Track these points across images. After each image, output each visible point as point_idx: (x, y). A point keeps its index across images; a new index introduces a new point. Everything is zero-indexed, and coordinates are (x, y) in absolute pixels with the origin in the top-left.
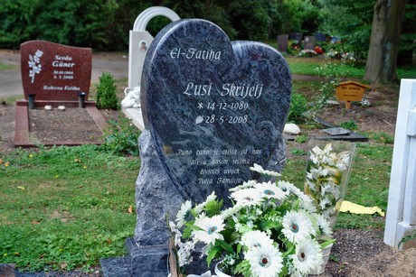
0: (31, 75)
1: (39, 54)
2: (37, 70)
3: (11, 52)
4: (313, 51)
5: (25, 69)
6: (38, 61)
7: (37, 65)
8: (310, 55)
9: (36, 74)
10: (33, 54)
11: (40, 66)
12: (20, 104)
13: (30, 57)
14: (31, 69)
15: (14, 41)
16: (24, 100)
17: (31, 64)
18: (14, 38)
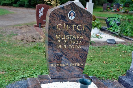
0: (39, 16)
1: (43, 9)
2: (42, 14)
3: (8, 7)
4: (117, 10)
5: (38, 14)
6: (42, 11)
7: (42, 12)
8: (116, 11)
9: (41, 16)
10: (41, 9)
11: (43, 13)
12: (35, 26)
13: (40, 10)
14: (40, 14)
15: (9, 3)
16: (37, 25)
17: (40, 12)
18: (9, 2)
